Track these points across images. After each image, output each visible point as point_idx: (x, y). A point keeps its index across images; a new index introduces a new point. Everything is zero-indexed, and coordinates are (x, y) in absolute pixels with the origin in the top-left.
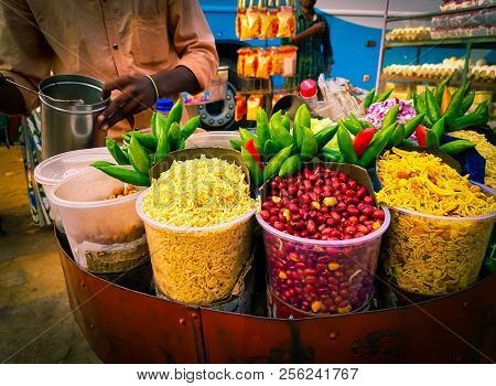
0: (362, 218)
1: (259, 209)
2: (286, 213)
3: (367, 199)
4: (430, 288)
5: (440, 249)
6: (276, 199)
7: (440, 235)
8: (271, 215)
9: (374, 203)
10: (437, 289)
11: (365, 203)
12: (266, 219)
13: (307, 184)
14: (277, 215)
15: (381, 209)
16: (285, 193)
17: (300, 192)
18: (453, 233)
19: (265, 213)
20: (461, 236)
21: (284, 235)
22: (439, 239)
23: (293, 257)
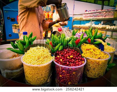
0: (79, 60)
1: (54, 59)
2: (61, 60)
3: (80, 56)
4: (95, 76)
5: (97, 67)
6: (58, 56)
7: (97, 64)
8: (57, 61)
9: (82, 57)
10: (97, 76)
11: (79, 57)
12: (56, 62)
13: (65, 53)
14: (59, 60)
15: (83, 58)
16: (60, 55)
17: (64, 55)
18: (100, 63)
19: (56, 60)
20: (102, 63)
21: (61, 66)
22: (97, 65)
23: (64, 71)
